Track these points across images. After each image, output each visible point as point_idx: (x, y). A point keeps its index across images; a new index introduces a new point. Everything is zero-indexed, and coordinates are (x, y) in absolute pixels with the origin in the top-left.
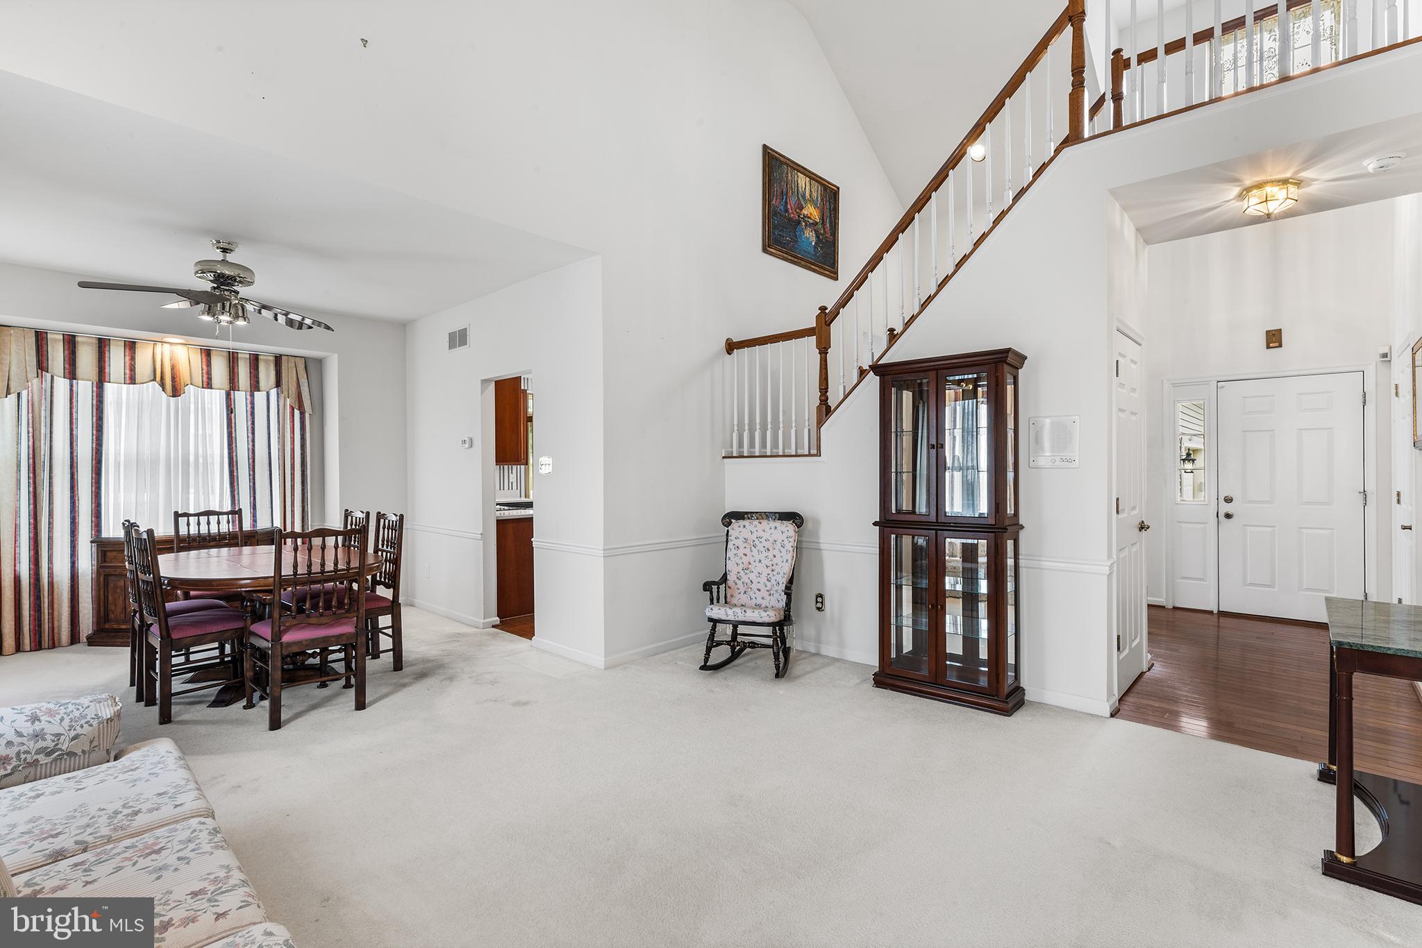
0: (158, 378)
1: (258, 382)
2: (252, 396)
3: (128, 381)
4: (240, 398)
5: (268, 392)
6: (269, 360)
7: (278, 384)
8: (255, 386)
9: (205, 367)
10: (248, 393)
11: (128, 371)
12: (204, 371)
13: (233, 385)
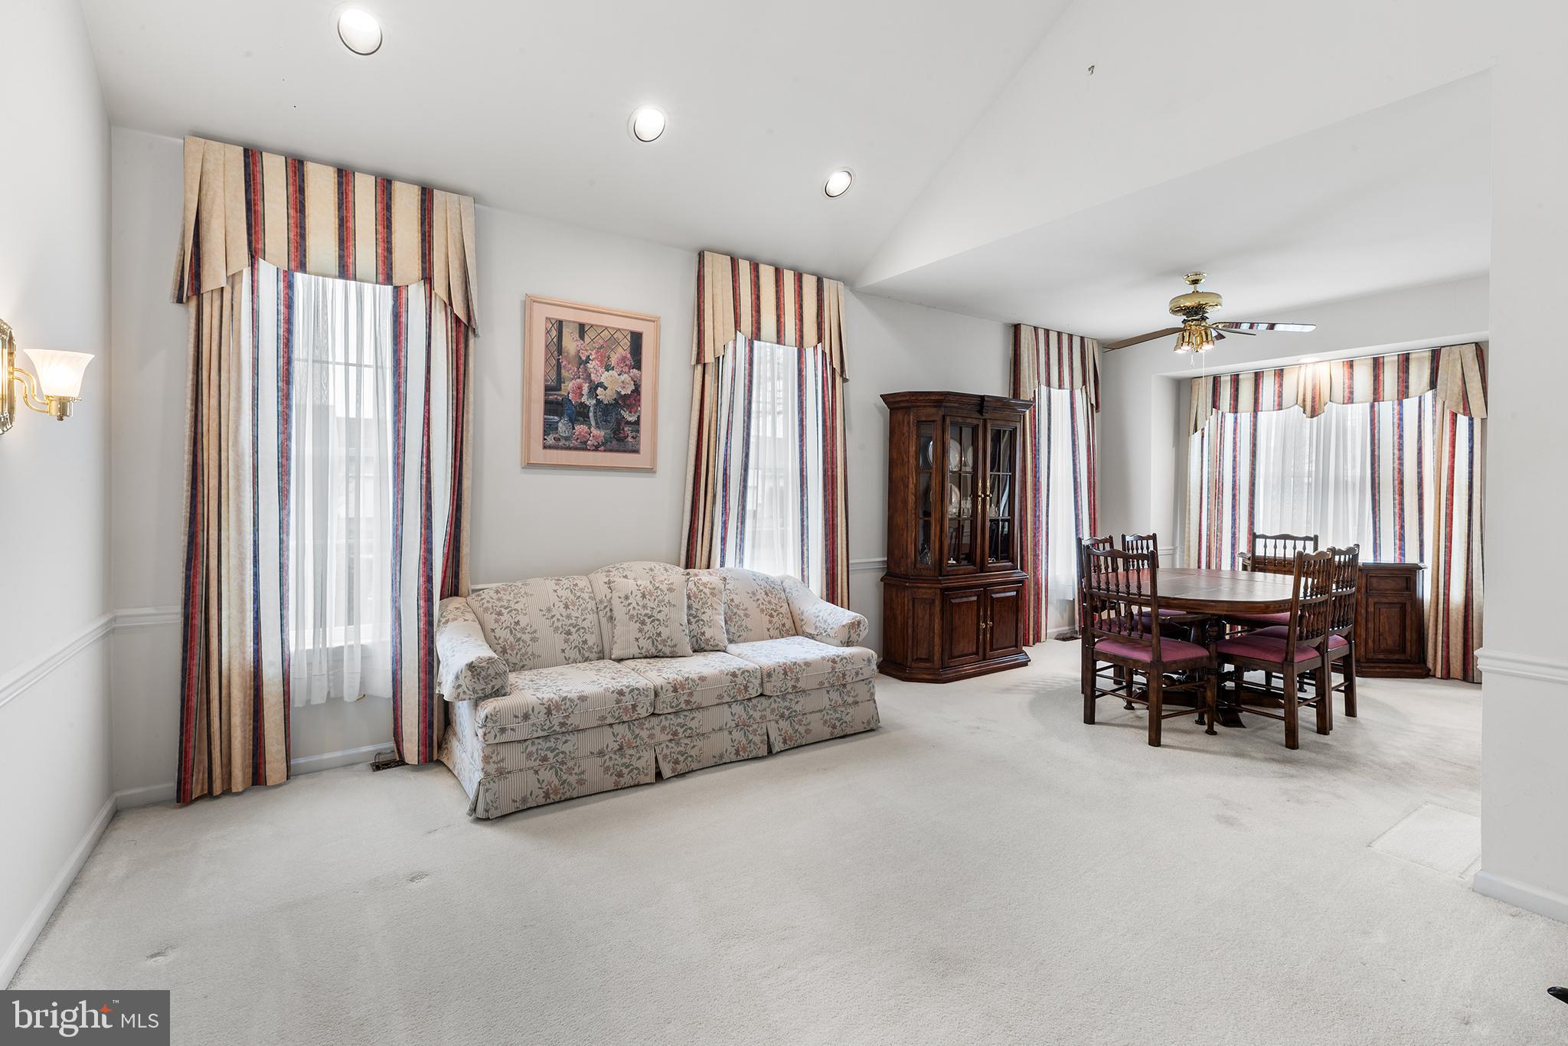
0: (1300, 401)
1: (1407, 387)
2: (1400, 404)
3: (1276, 408)
4: (1387, 409)
5: (1420, 397)
6: (1423, 357)
7: (1433, 384)
8: (1404, 392)
9: (1346, 381)
10: (1396, 402)
11: (1276, 398)
12: (1346, 385)
13: (1377, 395)
